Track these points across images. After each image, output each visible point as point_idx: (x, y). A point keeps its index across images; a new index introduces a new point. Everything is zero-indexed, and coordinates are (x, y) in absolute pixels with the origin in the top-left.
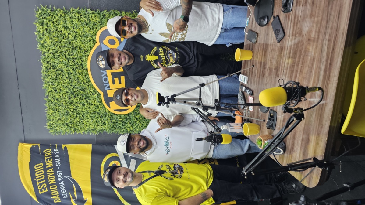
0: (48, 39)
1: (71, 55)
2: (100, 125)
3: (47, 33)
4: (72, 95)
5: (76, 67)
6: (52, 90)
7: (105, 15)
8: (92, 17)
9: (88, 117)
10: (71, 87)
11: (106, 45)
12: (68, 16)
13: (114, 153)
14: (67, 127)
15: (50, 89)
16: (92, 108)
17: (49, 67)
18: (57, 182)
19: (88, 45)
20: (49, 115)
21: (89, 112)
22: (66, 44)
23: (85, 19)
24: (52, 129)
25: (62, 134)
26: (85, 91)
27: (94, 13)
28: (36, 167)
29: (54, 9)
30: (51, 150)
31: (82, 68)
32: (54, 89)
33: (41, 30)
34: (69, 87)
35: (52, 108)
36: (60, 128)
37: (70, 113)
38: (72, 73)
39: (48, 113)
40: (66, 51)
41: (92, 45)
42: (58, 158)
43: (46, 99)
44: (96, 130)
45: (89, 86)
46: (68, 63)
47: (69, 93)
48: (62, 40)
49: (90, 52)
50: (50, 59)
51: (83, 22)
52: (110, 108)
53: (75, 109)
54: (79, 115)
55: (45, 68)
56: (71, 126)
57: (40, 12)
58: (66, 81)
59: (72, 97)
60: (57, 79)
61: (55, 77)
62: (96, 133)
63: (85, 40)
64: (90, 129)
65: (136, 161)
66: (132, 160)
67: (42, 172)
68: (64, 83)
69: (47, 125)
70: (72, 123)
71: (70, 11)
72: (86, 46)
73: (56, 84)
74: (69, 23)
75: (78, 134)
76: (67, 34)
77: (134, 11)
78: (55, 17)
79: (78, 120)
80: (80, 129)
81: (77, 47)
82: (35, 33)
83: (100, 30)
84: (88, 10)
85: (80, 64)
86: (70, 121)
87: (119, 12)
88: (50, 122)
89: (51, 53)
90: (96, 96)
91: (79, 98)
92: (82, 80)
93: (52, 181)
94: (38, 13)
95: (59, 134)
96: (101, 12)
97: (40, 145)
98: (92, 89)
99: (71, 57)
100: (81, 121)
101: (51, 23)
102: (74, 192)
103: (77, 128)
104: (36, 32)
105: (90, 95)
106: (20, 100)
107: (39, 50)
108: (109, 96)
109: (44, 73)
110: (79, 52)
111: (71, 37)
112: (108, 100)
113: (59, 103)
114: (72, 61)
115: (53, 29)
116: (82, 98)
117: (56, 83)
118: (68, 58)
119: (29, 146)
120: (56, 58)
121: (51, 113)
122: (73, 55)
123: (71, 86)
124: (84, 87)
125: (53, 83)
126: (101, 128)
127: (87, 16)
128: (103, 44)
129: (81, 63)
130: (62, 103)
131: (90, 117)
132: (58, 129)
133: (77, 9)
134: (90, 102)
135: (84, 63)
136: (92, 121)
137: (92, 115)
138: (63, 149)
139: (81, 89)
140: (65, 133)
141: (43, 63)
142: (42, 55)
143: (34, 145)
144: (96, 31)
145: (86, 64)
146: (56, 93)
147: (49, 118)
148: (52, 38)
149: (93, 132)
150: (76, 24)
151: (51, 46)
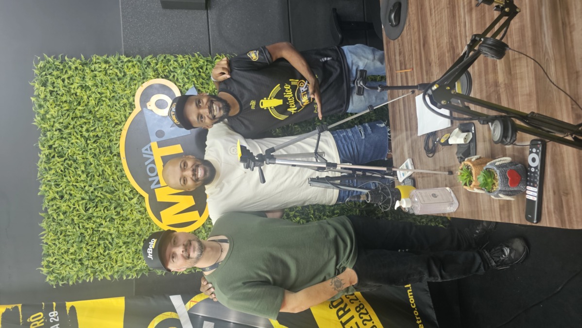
0: (53, 107)
1: (92, 131)
3: (52, 97)
4: (92, 204)
5: (100, 153)
6: (55, 198)
7: (149, 63)
9: (121, 244)
10: (90, 188)
11: (152, 111)
12: (88, 69)
13: (170, 313)
14: (80, 266)
15: (52, 195)
16: (128, 226)
17: (52, 155)
19: (122, 113)
20: (47, 244)
21: (122, 233)
22: (83, 113)
23: (117, 71)
24: (53, 272)
25: (71, 283)
26: (115, 194)
27: (133, 62)
29: (65, 61)
30: (44, 316)
31: (111, 153)
32: (60, 194)
33: (41, 93)
34: (87, 188)
35: (54, 229)
36: (68, 269)
37: (87, 238)
38: (92, 164)
39: (45, 241)
40: (83, 126)
41: (128, 111)
43: (43, 214)
44: (136, 269)
45: (122, 184)
46: (86, 146)
47: (86, 201)
48: (76, 108)
49: (124, 125)
50: (55, 142)
51: (114, 76)
52: (161, 222)
53: (96, 229)
54: (104, 240)
55: (44, 155)
56: (88, 265)
57: (41, 64)
58: (82, 177)
59: (90, 208)
60: (65, 176)
61: (62, 171)
62: (135, 275)
63: (116, 106)
64: (124, 267)
65: (213, 324)
66: (205, 323)
68: (77, 182)
70: (90, 257)
71: (91, 60)
72: (117, 114)
73: (62, 184)
74: (90, 79)
75: (101, 280)
77: (199, 55)
78: (66, 71)
79: (102, 251)
80: (104, 270)
81: (102, 117)
82: (32, 98)
83: (140, 87)
84: (121, 56)
85: (108, 147)
86: (86, 255)
87: (172, 57)
88: (48, 259)
89: (56, 131)
90: (135, 203)
91: (103, 208)
92: (110, 174)
94: (39, 66)
95: (65, 282)
96: (142, 59)
97: (23, 306)
98: (127, 189)
99: (91, 134)
100: (107, 252)
101: (59, 81)
103: (100, 269)
104: (33, 96)
105: (125, 200)
107: (36, 127)
108: (159, 199)
109: (42, 167)
110: (105, 124)
111: (92, 102)
113: (66, 220)
114: (92, 141)
115: (62, 91)
116: (109, 208)
117: (62, 182)
118: (87, 136)
119: (1, 310)
120: (65, 138)
121: (52, 240)
122: (95, 132)
123: (90, 186)
124: (113, 186)
125: (58, 182)
128: (146, 107)
129: (108, 145)
130: (73, 220)
131: (124, 243)
132: (63, 272)
133: (104, 57)
134: (125, 213)
135: (115, 144)
136: (127, 251)
137: (127, 239)
138: (68, 312)
139: (108, 190)
140: (76, 279)
141: (42, 148)
142: (41, 135)
143: (10, 307)
144: (135, 90)
145: (118, 145)
146: (62, 201)
147: (46, 252)
148: (59, 105)
149: (129, 273)
150: (102, 80)
151: (56, 117)
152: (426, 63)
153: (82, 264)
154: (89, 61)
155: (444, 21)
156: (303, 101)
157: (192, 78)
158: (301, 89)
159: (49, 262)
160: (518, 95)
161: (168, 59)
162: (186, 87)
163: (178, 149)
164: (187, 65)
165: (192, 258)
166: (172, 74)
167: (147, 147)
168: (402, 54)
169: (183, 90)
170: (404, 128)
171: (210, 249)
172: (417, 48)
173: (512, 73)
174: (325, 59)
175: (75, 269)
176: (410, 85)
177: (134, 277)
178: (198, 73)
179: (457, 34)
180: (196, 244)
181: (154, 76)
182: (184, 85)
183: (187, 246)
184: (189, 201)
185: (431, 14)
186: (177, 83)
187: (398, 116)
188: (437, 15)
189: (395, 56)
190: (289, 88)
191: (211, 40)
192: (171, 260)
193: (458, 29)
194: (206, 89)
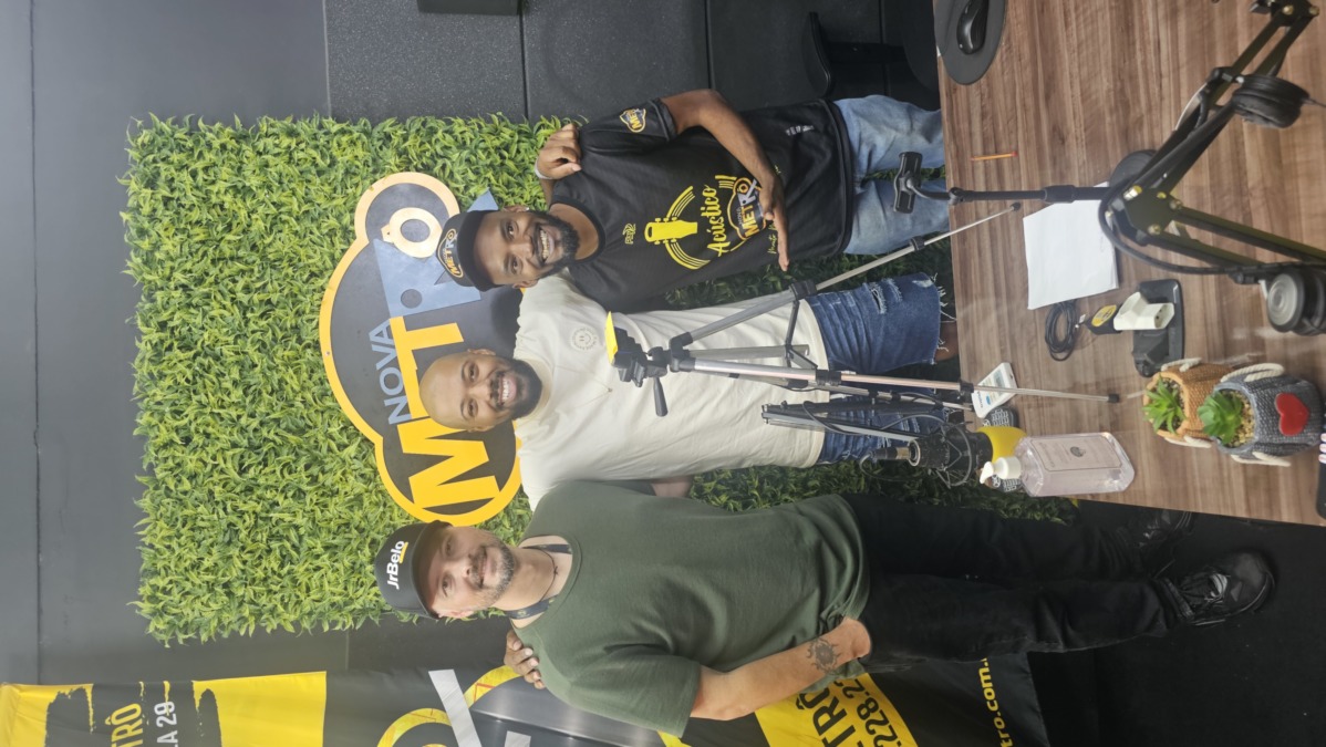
0: (170, 235)
1: (257, 290)
2: (368, 582)
3: (167, 213)
4: (254, 456)
5: (275, 340)
6: (172, 442)
7: (388, 136)
9: (319, 549)
10: (252, 420)
11: (393, 245)
12: (251, 149)
13: (429, 710)
14: (225, 598)
15: (164, 436)
16: (336, 508)
17: (166, 344)
19: (326, 249)
20: (151, 546)
21: (322, 524)
22: (238, 249)
23: (315, 153)
24: (163, 611)
25: (204, 637)
26: (307, 435)
27: (351, 133)
29: (198, 129)
30: (143, 712)
31: (300, 341)
32: (183, 433)
33: (144, 202)
34: (244, 421)
35: (169, 514)
36: (198, 605)
37: (243, 535)
38: (255, 366)
39: (148, 541)
40: (237, 278)
41: (339, 246)
43: (143, 479)
44: (353, 607)
45: (322, 413)
46: (243, 324)
47: (243, 449)
48: (222, 238)
49: (330, 277)
50: (173, 313)
51: (308, 165)
52: (412, 500)
53: (264, 515)
54: (281, 540)
55: (149, 346)
56: (243, 596)
57: (145, 136)
58: (233, 396)
59: (250, 466)
60: (194, 392)
61: (187, 380)
62: (350, 623)
63: (311, 233)
64: (326, 603)
65: (527, 739)
66: (510, 735)
68: (222, 407)
70: (249, 578)
71: (258, 129)
72: (315, 252)
73: (188, 411)
74: (254, 171)
75: (273, 631)
77: (501, 119)
78: (201, 154)
79: (275, 566)
80: (280, 609)
81: (281, 260)
82: (122, 214)
83: (368, 191)
84: (324, 120)
85: (292, 328)
86: (240, 573)
87: (441, 122)
88: (152, 581)
89: (176, 288)
90: (352, 455)
91: (280, 467)
92: (297, 388)
94: (140, 140)
95: (191, 635)
96: (373, 128)
97: (96, 688)
98: (335, 423)
99: (256, 298)
100: (288, 568)
101: (185, 175)
103: (270, 606)
104: (126, 209)
105: (330, 450)
106: (38, 490)
107: (131, 279)
108: (407, 448)
109: (145, 370)
110: (287, 275)
111: (258, 224)
112: (406, 467)
113: (196, 494)
114: (258, 314)
115: (191, 198)
116: (293, 466)
117: (188, 405)
118: (245, 301)
119: (47, 696)
120: (197, 307)
121: (163, 538)
122: (264, 292)
123: (252, 416)
124: (302, 418)
125: (179, 407)
126: (371, 596)
127: (322, 144)
128: (381, 237)
129: (294, 322)
130: (211, 493)
131: (327, 548)
132: (187, 611)
133: (286, 122)
134: (328, 480)
135: (307, 321)
136: (332, 566)
137: (334, 538)
138: (197, 704)
139: (291, 425)
140: (215, 628)
141: (144, 329)
142: (143, 298)
143: (66, 690)
144: (355, 198)
145: (314, 323)
146: (187, 450)
147: (150, 564)
148: (185, 229)
149: (337, 616)
150: (280, 175)
151: (177, 258)
152: (1052, 139)
154: (252, 131)
155: (1101, 41)
156: (745, 226)
157: (486, 172)
158: (742, 198)
159: (155, 588)
160: (1300, 214)
161: (431, 128)
162: (472, 191)
163: (451, 334)
164: (474, 142)
165: (488, 588)
166: (440, 162)
167: (382, 328)
168: (989, 117)
169: (465, 198)
170: (991, 290)
171: (530, 567)
172: (1030, 101)
173: (1284, 162)
174: (799, 128)
175: (214, 606)
176: (1008, 188)
177: (347, 627)
178: (499, 161)
179: (1136, 69)
180: (498, 556)
181: (398, 167)
182: (466, 188)
183: (478, 560)
184: (476, 453)
185: (1067, 24)
186: (450, 182)
187: (975, 261)
188: (1082, 26)
189: (970, 123)
190: (713, 195)
191: (528, 84)
192: (441, 591)
193: (1139, 57)
194: (516, 198)
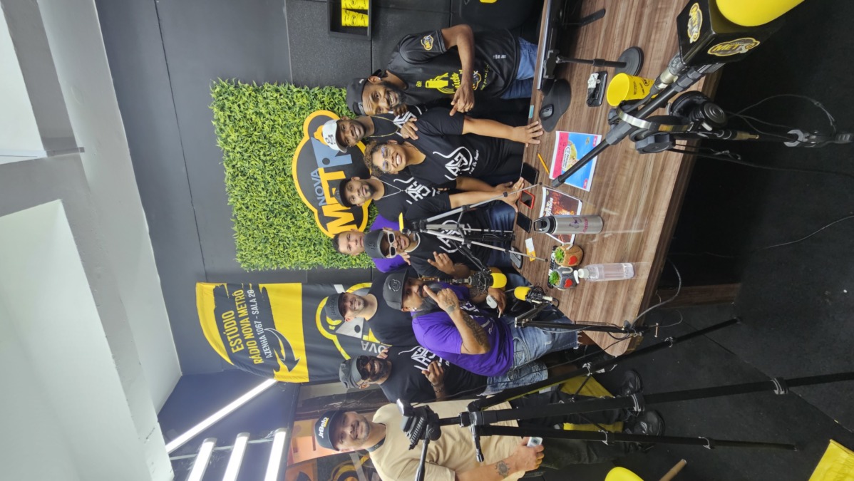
0: (233, 132)
1: (268, 155)
2: (313, 256)
3: (230, 122)
4: (272, 214)
5: (276, 174)
6: (242, 207)
7: (316, 95)
8: (297, 97)
9: (296, 245)
10: (270, 202)
11: (318, 140)
12: (261, 96)
15: (239, 206)
16: (301, 233)
17: (236, 174)
18: (256, 337)
19: (293, 139)
20: (239, 242)
21: (297, 237)
22: (259, 138)
23: (287, 100)
24: (245, 262)
25: (260, 270)
26: (290, 208)
27: (301, 92)
28: (225, 316)
29: (239, 85)
30: (244, 292)
31: (285, 174)
32: (246, 205)
33: (221, 117)
34: (267, 202)
35: (244, 232)
36: (257, 260)
37: (270, 240)
39: (238, 240)
40: (260, 150)
41: (298, 140)
42: (254, 303)
43: (233, 220)
44: (308, 263)
45: (295, 200)
46: (264, 167)
47: (267, 212)
48: (253, 133)
49: (295, 150)
50: (237, 162)
51: (284, 105)
52: (327, 231)
53: (277, 234)
54: (283, 242)
55: (230, 174)
56: (272, 258)
57: (218, 89)
58: (262, 193)
60: (248, 191)
61: (246, 188)
63: (287, 133)
64: (299, 262)
67: (233, 323)
68: (259, 197)
69: (237, 257)
70: (273, 253)
71: (263, 87)
72: (289, 141)
73: (247, 198)
74: (263, 106)
75: (282, 269)
76: (260, 123)
78: (241, 97)
79: (282, 249)
80: (284, 262)
81: (276, 143)
82: (213, 122)
83: (308, 116)
84: (290, 86)
85: (282, 169)
86: (270, 252)
87: (337, 90)
88: (241, 253)
89: (237, 153)
90: (306, 215)
91: (281, 219)
92: (285, 191)
93: (249, 335)
94: (216, 91)
95: (256, 269)
96: (310, 89)
97: (227, 285)
98: (300, 204)
99: (268, 158)
100: (286, 250)
101: (236, 106)
102: (280, 349)
103: (281, 261)
104: (214, 120)
105: (298, 213)
106: (196, 221)
107: (220, 148)
109: (229, 183)
110: (279, 150)
111: (266, 128)
112: (325, 220)
113: (253, 226)
114: (269, 164)
115: (239, 116)
116: (286, 219)
117: (247, 196)
118: (264, 159)
119: (212, 286)
120: (246, 160)
121: (243, 240)
122: (271, 156)
123: (270, 200)
124: (288, 202)
125: (244, 196)
126: (314, 260)
127: (290, 96)
128: (314, 137)
129: (283, 167)
130: (258, 226)
131: (299, 245)
132: (253, 262)
133: (274, 85)
134: (298, 223)
135: (288, 167)
136: (301, 251)
137: (301, 242)
138: (261, 291)
139: (284, 204)
140: (263, 267)
141: (227, 168)
142: (225, 156)
143: (218, 285)
144: (304, 119)
145: (290, 168)
146: (248, 211)
147: (239, 248)
148: (238, 130)
149: (303, 266)
150: (274, 108)
151: (237, 142)
153: (267, 258)
154: (261, 89)
159: (242, 255)
161: (333, 92)
163: (341, 175)
166: (337, 107)
167: (315, 171)
175: (262, 261)
177: (307, 269)
181: (321, 108)
184: (350, 217)
